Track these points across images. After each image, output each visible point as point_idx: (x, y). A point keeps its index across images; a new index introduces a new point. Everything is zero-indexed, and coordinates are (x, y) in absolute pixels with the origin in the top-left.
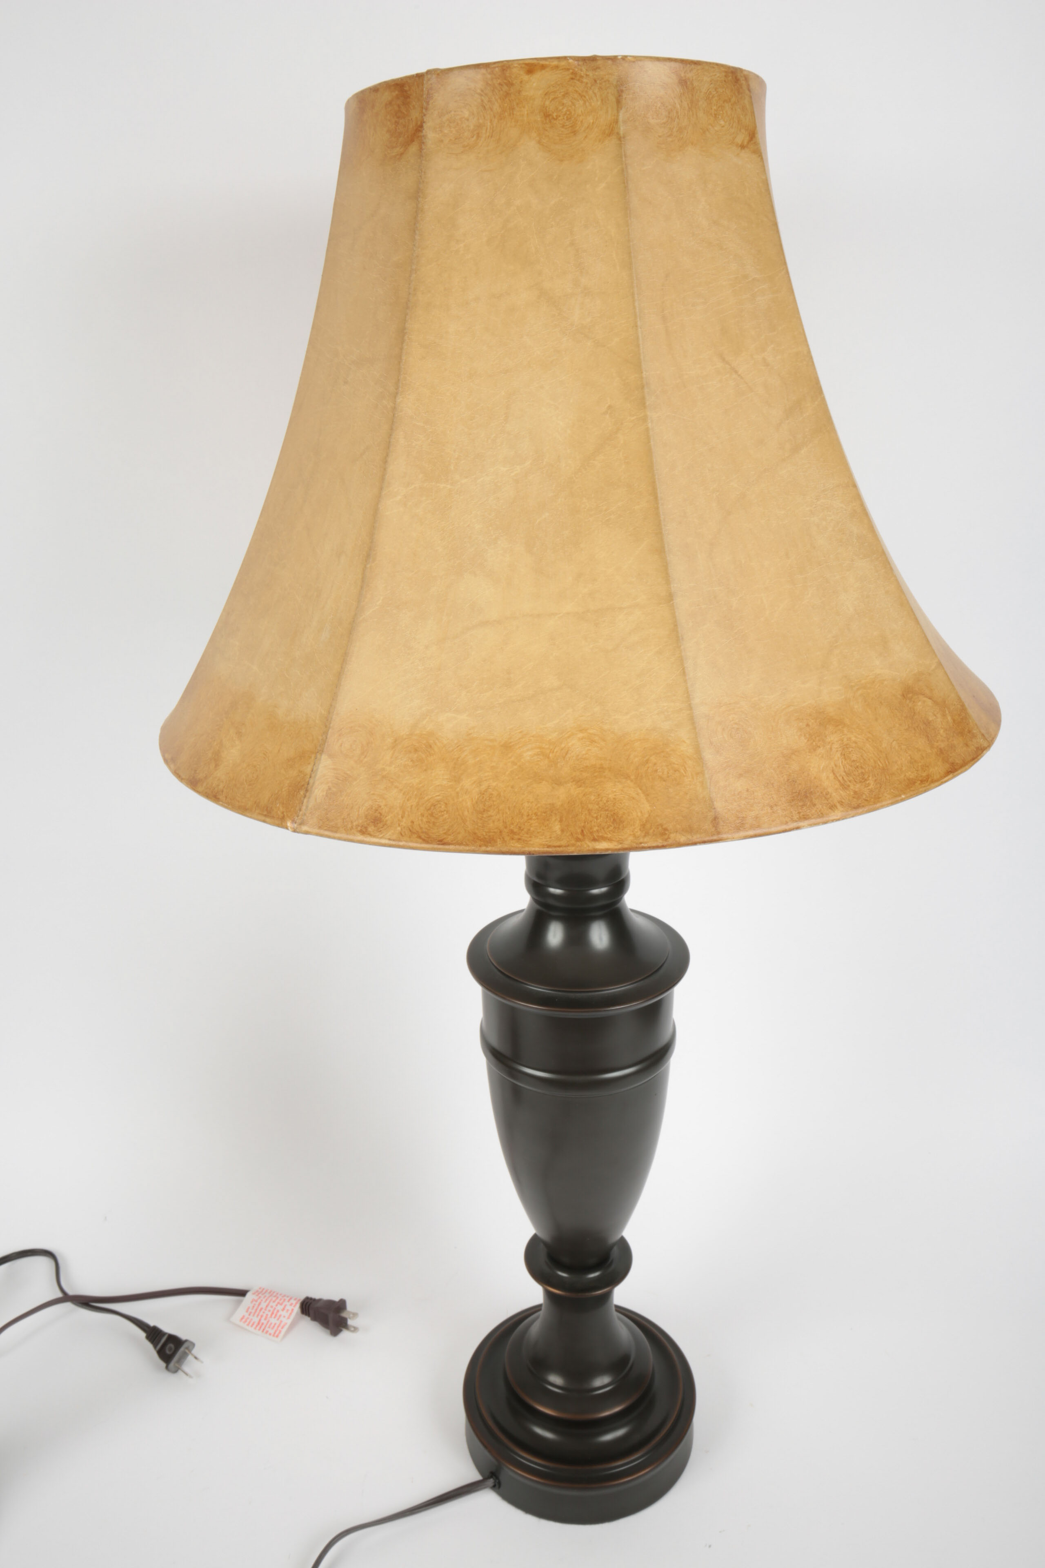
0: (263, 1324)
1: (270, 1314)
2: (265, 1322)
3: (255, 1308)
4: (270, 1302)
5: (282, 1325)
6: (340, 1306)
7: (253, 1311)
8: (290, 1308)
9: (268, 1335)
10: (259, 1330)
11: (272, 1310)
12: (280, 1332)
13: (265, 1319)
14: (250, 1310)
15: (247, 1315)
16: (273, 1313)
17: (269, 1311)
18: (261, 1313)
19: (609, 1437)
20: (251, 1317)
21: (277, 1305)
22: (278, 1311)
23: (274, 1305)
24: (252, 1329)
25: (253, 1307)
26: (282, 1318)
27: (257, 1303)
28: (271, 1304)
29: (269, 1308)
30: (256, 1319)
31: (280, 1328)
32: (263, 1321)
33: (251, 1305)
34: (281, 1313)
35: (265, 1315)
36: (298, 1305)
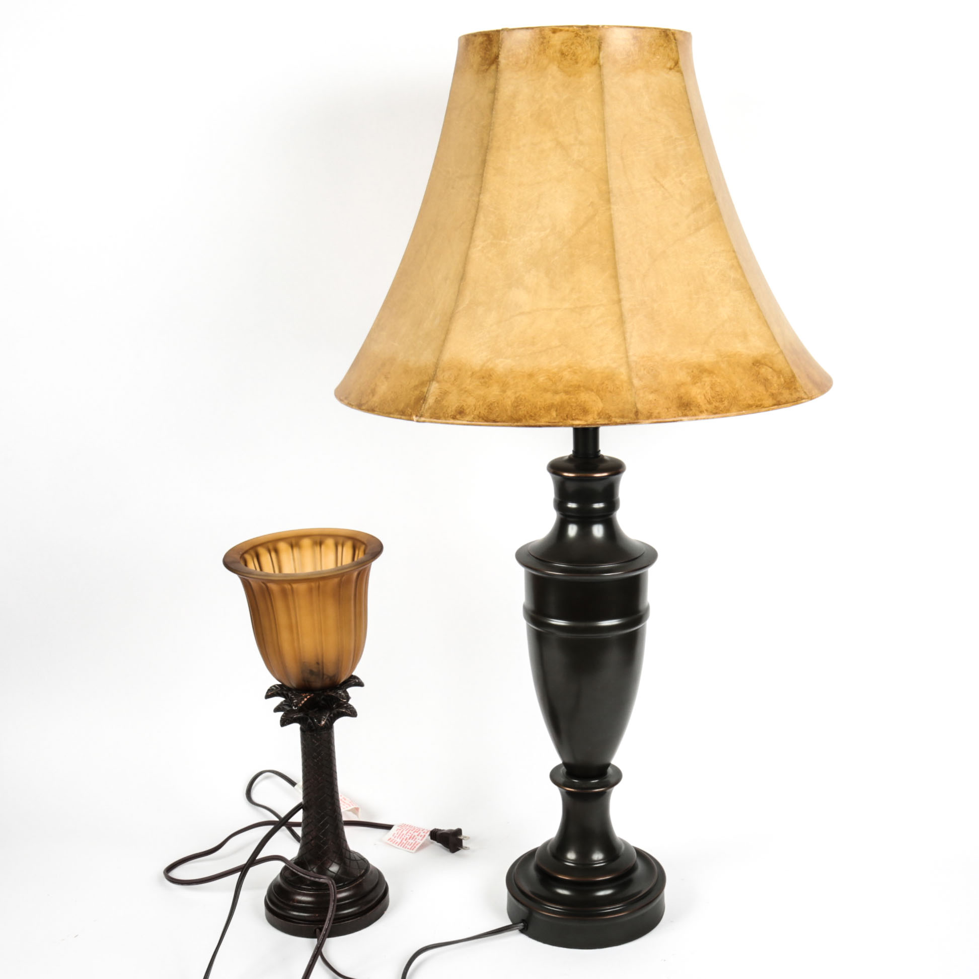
0: (403, 843)
1: (409, 837)
2: (405, 842)
3: (399, 834)
4: (409, 831)
5: (417, 843)
6: (459, 832)
7: (397, 836)
8: (423, 834)
9: (406, 849)
10: (401, 846)
11: (410, 835)
12: (415, 847)
13: (406, 840)
14: (395, 835)
15: (393, 838)
16: (411, 837)
17: (409, 836)
18: (403, 837)
19: (602, 893)
20: (396, 839)
21: (414, 832)
22: (414, 836)
23: (412, 832)
24: (396, 846)
25: (398, 833)
26: (416, 840)
27: (400, 831)
28: (410, 832)
29: (408, 834)
30: (399, 840)
31: (415, 845)
32: (404, 841)
33: (396, 833)
34: (416, 836)
35: (405, 838)
36: (429, 833)
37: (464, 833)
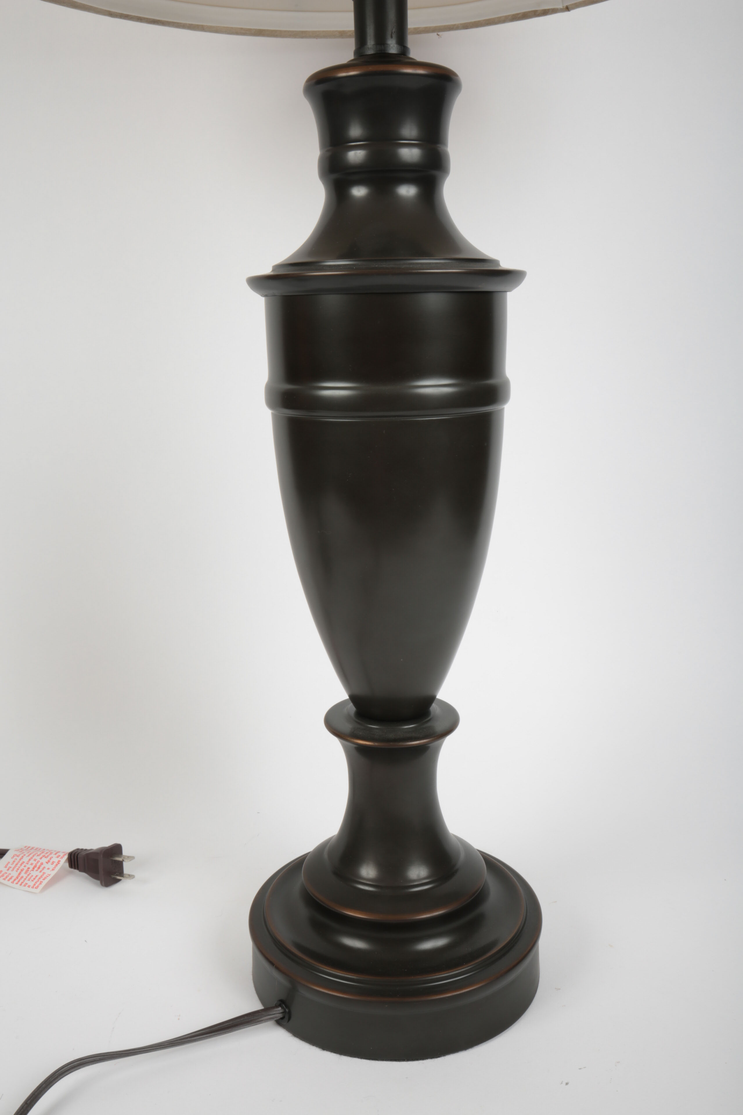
0: (22, 877)
1: (32, 867)
2: (25, 876)
3: (15, 863)
4: (33, 856)
5: (45, 876)
6: (117, 849)
7: (13, 866)
8: (56, 860)
9: (26, 888)
10: (17, 883)
11: (35, 863)
12: (41, 883)
13: (26, 873)
14: (9, 865)
15: (5, 870)
16: (35, 866)
17: (32, 864)
18: (22, 867)
19: (428, 945)
20: (9, 872)
21: (41, 858)
22: (42, 864)
23: (38, 858)
24: (9, 883)
25: (14, 861)
26: (44, 871)
27: (18, 858)
28: (35, 857)
29: (32, 861)
30: (15, 874)
31: (41, 880)
32: (23, 874)
33: (11, 861)
34: (45, 865)
35: (26, 869)
36: (66, 857)
37: (125, 852)
